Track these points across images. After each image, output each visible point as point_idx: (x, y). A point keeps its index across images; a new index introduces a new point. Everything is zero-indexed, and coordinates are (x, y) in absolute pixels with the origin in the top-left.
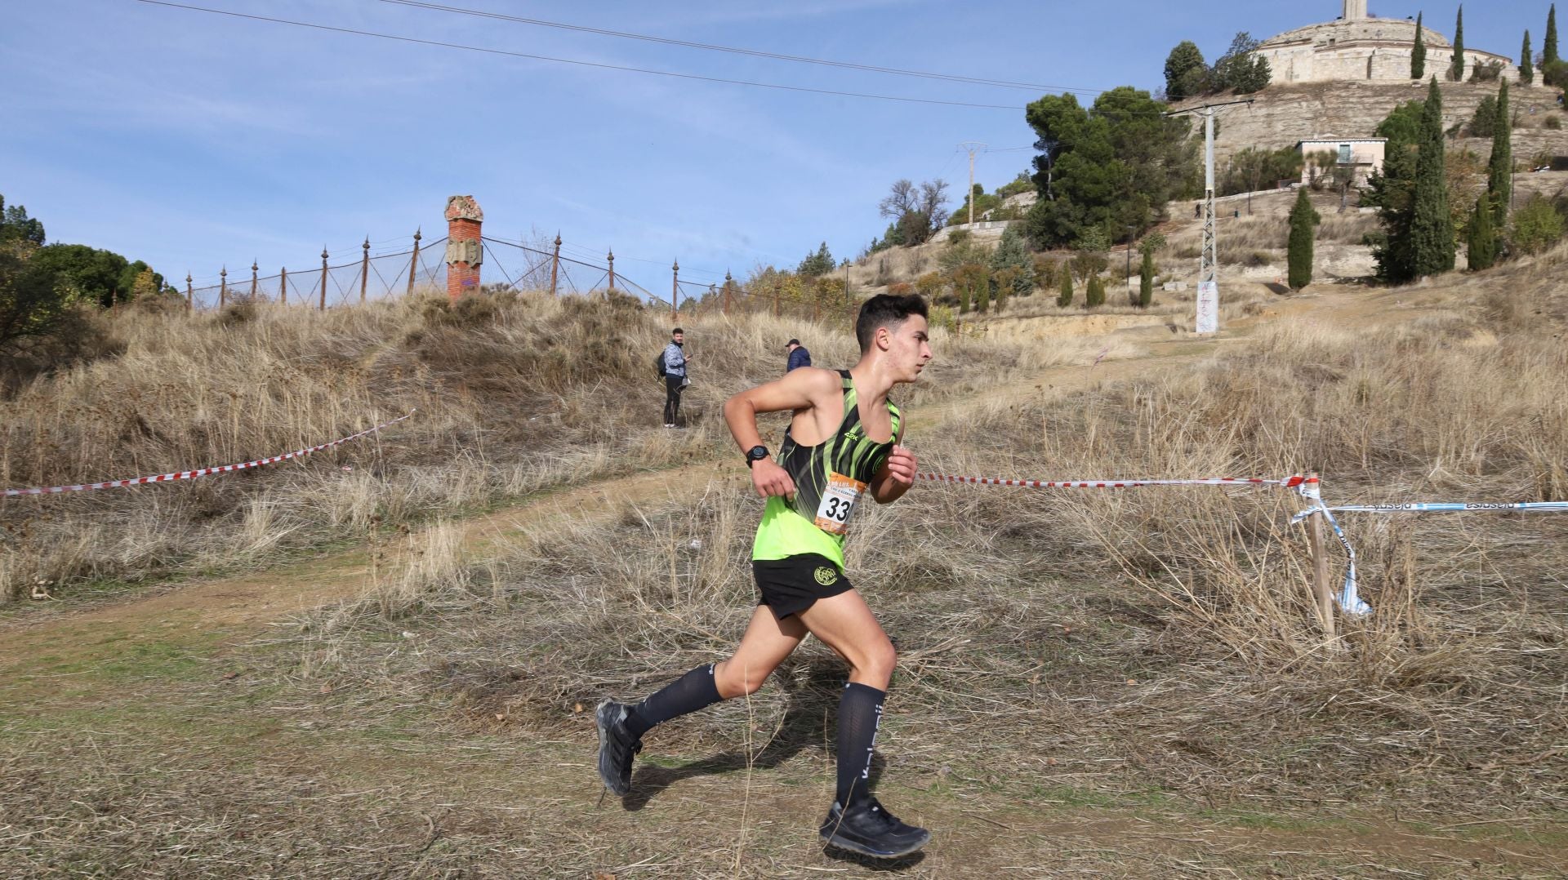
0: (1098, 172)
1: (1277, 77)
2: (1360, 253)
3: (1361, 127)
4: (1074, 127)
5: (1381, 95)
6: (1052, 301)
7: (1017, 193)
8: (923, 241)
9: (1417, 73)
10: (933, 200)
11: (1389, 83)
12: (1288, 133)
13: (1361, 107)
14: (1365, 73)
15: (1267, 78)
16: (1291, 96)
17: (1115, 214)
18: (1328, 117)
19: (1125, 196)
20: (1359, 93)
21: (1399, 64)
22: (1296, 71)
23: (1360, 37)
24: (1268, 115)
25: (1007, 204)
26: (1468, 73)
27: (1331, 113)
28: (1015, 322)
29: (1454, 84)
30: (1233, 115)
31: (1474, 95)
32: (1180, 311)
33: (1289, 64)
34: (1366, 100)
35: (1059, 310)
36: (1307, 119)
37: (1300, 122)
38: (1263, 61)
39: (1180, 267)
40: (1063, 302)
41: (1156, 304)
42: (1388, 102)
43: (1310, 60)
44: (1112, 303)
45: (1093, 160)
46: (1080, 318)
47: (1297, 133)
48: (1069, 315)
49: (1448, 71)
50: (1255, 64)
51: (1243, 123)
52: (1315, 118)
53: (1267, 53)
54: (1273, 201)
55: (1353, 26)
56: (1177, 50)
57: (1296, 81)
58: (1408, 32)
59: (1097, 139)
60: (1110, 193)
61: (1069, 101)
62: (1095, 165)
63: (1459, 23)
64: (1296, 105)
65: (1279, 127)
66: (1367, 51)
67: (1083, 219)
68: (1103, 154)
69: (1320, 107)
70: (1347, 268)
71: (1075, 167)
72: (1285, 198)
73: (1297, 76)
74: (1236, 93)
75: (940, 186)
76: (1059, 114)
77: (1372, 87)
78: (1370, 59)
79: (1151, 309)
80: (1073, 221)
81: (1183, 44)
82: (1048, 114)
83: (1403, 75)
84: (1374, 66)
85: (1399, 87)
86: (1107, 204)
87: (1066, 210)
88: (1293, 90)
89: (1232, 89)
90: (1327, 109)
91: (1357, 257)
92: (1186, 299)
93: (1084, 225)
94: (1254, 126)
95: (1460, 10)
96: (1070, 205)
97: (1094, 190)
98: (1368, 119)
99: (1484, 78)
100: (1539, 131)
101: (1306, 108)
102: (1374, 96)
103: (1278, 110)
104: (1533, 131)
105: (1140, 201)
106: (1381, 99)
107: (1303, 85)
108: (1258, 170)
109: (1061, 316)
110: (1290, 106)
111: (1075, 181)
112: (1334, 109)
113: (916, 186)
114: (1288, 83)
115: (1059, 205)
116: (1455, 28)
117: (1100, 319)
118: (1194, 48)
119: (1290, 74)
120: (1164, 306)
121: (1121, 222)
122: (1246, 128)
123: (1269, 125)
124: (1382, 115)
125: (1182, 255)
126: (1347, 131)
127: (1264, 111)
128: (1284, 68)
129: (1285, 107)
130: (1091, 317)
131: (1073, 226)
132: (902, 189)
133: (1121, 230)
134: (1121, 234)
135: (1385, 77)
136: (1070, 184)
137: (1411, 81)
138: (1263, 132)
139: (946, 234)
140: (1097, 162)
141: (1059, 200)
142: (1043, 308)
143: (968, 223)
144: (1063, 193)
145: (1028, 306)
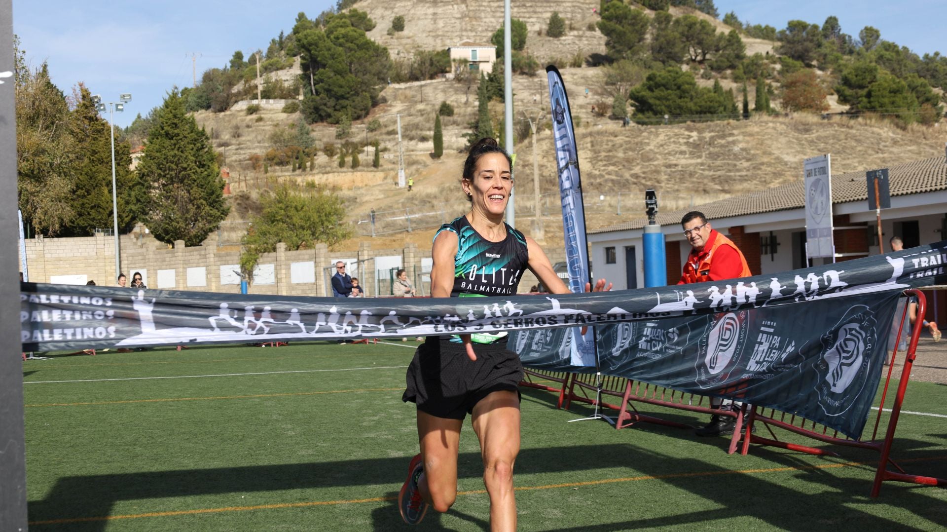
0: (341, 81)
3: (489, 26)
4: (326, 53)
6: (335, 164)
8: (225, 109)
12: (446, 29)
13: (488, 9)
17: (353, 104)
18: (470, 18)
19: (357, 94)
24: (435, 14)
27: (471, 14)
28: (321, 175)
32: (392, 169)
35: (340, 170)
37: (453, 21)
39: (389, 140)
40: (342, 164)
41: (382, 166)
44: (363, 166)
45: (339, 74)
46: (350, 174)
47: (451, 29)
48: (345, 172)
51: (419, 19)
52: (462, 18)
54: (436, 88)
59: (340, 62)
60: (349, 93)
62: (339, 77)
64: (450, 7)
65: (441, 24)
67: (334, 107)
68: (343, 70)
69: (465, 9)
71: (329, 78)
72: (441, 88)
76: (316, 45)
79: (380, 168)
80: (329, 108)
82: (310, 44)
86: (347, 99)
87: (324, 101)
90: (469, 11)
92: (394, 163)
93: (335, 110)
94: (426, 22)
96: (327, 99)
97: (341, 91)
98: (493, 20)
100: (584, 33)
103: (440, 10)
104: (581, 33)
108: (427, 64)
109: (342, 172)
110: (447, 7)
111: (329, 85)
112: (473, 11)
115: (321, 99)
117: (359, 174)
120: (385, 167)
121: (355, 108)
122: (421, 23)
123: (435, 21)
125: (389, 133)
126: (480, 29)
127: (431, 11)
130: (355, 173)
131: (329, 110)
133: (355, 113)
134: (356, 115)
136: (326, 87)
138: (431, 27)
139: (242, 105)
140: (341, 75)
141: (321, 96)
142: (332, 168)
143: (257, 99)
144: (323, 91)
145: (325, 167)
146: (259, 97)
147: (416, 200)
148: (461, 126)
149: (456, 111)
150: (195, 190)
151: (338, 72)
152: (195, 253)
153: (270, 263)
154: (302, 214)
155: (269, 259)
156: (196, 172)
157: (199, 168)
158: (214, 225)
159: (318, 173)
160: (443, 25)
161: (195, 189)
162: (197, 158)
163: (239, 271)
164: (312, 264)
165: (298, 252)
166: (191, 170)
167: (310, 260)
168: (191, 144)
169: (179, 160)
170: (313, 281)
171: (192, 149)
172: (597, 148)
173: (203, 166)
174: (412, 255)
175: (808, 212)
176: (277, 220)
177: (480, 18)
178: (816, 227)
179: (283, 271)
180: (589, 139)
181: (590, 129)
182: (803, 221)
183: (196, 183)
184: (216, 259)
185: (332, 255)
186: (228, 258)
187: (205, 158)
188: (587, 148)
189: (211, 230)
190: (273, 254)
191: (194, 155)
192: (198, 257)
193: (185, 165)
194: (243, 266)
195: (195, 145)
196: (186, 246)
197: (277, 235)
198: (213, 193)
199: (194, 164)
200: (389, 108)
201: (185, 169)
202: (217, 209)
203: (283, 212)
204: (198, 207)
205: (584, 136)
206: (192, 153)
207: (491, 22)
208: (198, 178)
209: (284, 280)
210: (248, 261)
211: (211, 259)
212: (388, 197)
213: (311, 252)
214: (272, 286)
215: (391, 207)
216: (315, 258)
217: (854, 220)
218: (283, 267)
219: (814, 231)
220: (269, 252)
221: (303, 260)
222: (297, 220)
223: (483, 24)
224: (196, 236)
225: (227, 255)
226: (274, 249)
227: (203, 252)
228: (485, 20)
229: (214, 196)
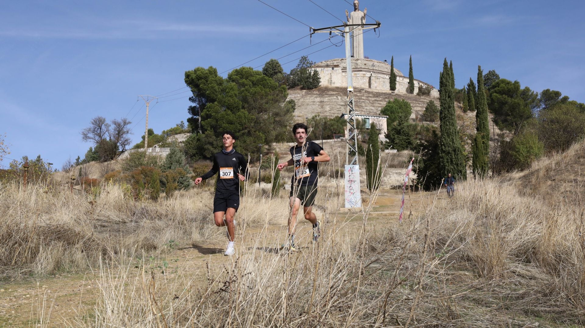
0: (232, 117)
1: (324, 82)
2: (396, 173)
4: (216, 87)
5: (377, 97)
7: (177, 134)
8: (112, 159)
9: (393, 88)
10: (120, 132)
11: (380, 91)
12: (332, 112)
14: (368, 85)
15: (318, 82)
16: (332, 93)
19: (249, 134)
20: (366, 95)
21: (384, 82)
22: (333, 80)
23: (363, 67)
24: (321, 102)
25: (170, 140)
26: (416, 91)
29: (410, 95)
30: (302, 100)
31: (421, 102)
33: (329, 76)
34: (370, 99)
36: (342, 105)
37: (339, 107)
38: (316, 73)
42: (381, 101)
43: (340, 75)
45: (229, 109)
49: (407, 89)
50: (312, 74)
51: (308, 105)
53: (318, 69)
55: (359, 61)
56: (268, 63)
57: (334, 86)
58: (387, 68)
59: (231, 96)
61: (213, 72)
62: (229, 112)
63: (411, 64)
64: (335, 97)
65: (327, 108)
66: (368, 75)
68: (235, 105)
70: (390, 182)
71: (217, 112)
72: (339, 144)
73: (334, 83)
74: (302, 89)
75: (125, 123)
76: (206, 78)
77: (372, 92)
78: (370, 78)
80: (215, 148)
81: (272, 61)
82: (199, 78)
83: (386, 88)
84: (373, 82)
85: (385, 94)
87: (211, 140)
88: (333, 90)
89: (299, 87)
91: (395, 175)
94: (314, 107)
95: (411, 58)
98: (373, 108)
99: (424, 94)
101: (340, 100)
102: (374, 97)
103: (326, 99)
105: (258, 138)
106: (377, 99)
107: (337, 88)
110: (332, 98)
111: (217, 121)
113: (108, 121)
114: (330, 86)
115: (207, 136)
116: (409, 67)
118: (277, 63)
119: (330, 81)
122: (309, 107)
123: (322, 107)
124: (379, 107)
127: (318, 99)
128: (327, 78)
129: (329, 98)
132: (99, 123)
135: (378, 88)
136: (214, 123)
137: (390, 92)
140: (231, 111)
141: (206, 133)
143: (144, 147)
144: (209, 129)
146: (146, 145)
151: (229, 107)
160: (329, 109)
177: (362, 106)
207: (372, 110)
223: (364, 110)
228: (366, 108)
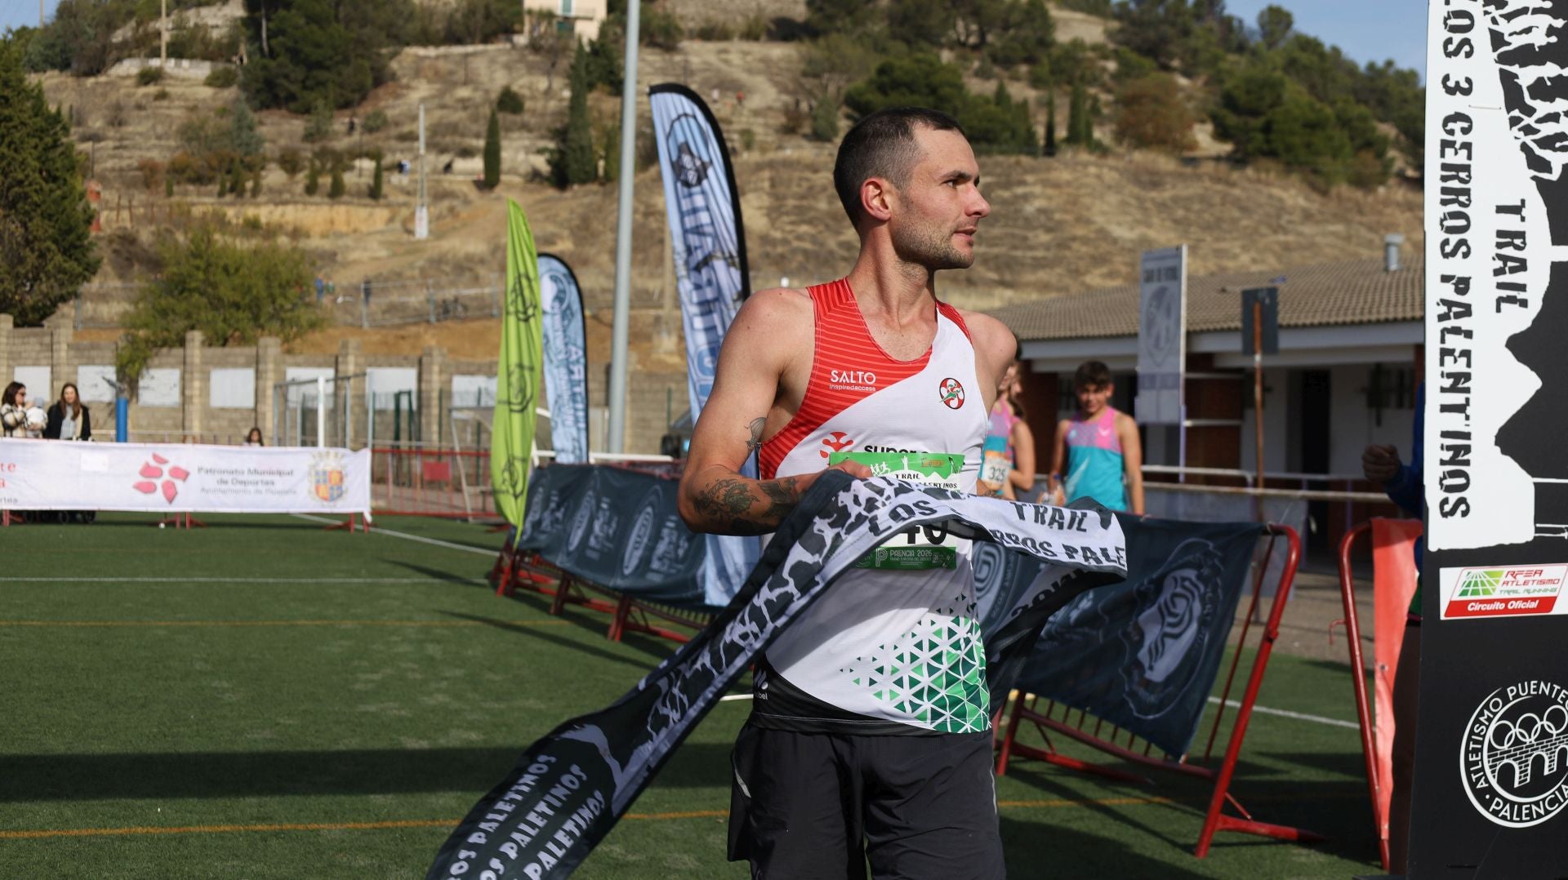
0: (318, 35)
6: (299, 188)
17: (338, 79)
19: (346, 62)
28: (271, 207)
32: (405, 204)
35: (308, 199)
39: (402, 151)
40: (311, 189)
41: (385, 197)
44: (351, 195)
45: (314, 22)
46: (326, 208)
48: (317, 204)
54: (493, 61)
60: (331, 58)
62: (314, 27)
67: (303, 82)
68: (323, 16)
71: (297, 28)
72: (504, 59)
79: (382, 201)
80: (293, 83)
86: (328, 69)
87: (285, 71)
92: (408, 193)
93: (305, 88)
96: (291, 66)
97: (316, 55)
108: (480, 16)
109: (312, 204)
111: (296, 42)
115: (279, 65)
117: (342, 209)
120: (392, 199)
121: (341, 87)
125: (403, 138)
130: (336, 207)
131: (294, 88)
133: (342, 95)
134: (342, 100)
136: (290, 44)
139: (130, 67)
140: (318, 23)
141: (279, 59)
142: (293, 194)
143: (159, 56)
144: (283, 52)
145: (280, 192)
146: (164, 53)
147: (447, 263)
148: (535, 134)
149: (528, 104)
150: (37, 224)
151: (311, 19)
152: (33, 340)
153: (172, 366)
154: (237, 281)
155: (171, 360)
156: (41, 189)
157: (47, 182)
158: (70, 289)
159: (267, 203)
161: (37, 220)
162: (43, 163)
163: (113, 377)
164: (250, 373)
165: (227, 350)
166: (30, 184)
167: (247, 365)
168: (34, 136)
169: (9, 164)
170: (250, 403)
171: (36, 147)
172: (781, 190)
173: (55, 179)
174: (436, 368)
175: (1142, 346)
176: (191, 291)
178: (1156, 370)
179: (197, 384)
180: (766, 174)
181: (771, 155)
182: (1134, 358)
183: (39, 211)
184: (72, 353)
185: (288, 358)
186: (94, 353)
187: (59, 165)
188: (762, 189)
189: (64, 299)
190: (178, 351)
191: (38, 159)
192: (38, 347)
193: (20, 176)
194: (121, 372)
195: (41, 139)
196: (16, 325)
197: (189, 316)
198: (70, 230)
199: (37, 175)
200: (405, 91)
201: (20, 183)
202: (76, 260)
203: (201, 275)
204: (42, 255)
205: (759, 167)
206: (36, 153)
208: (44, 202)
209: (196, 400)
210: (132, 361)
211: (62, 352)
212: (395, 255)
213: (250, 351)
214: (172, 409)
215: (399, 275)
216: (256, 363)
217: (1221, 363)
218: (197, 375)
219: (1152, 378)
220: (171, 346)
221: (235, 365)
222: (226, 292)
224: (34, 308)
225: (93, 347)
226: (182, 342)
227: (47, 340)
229: (72, 237)
